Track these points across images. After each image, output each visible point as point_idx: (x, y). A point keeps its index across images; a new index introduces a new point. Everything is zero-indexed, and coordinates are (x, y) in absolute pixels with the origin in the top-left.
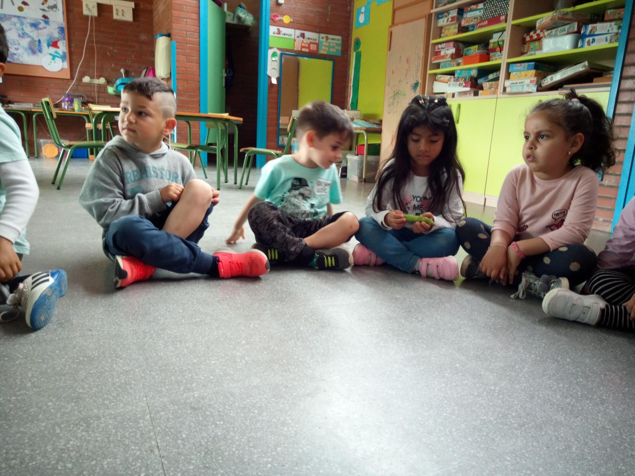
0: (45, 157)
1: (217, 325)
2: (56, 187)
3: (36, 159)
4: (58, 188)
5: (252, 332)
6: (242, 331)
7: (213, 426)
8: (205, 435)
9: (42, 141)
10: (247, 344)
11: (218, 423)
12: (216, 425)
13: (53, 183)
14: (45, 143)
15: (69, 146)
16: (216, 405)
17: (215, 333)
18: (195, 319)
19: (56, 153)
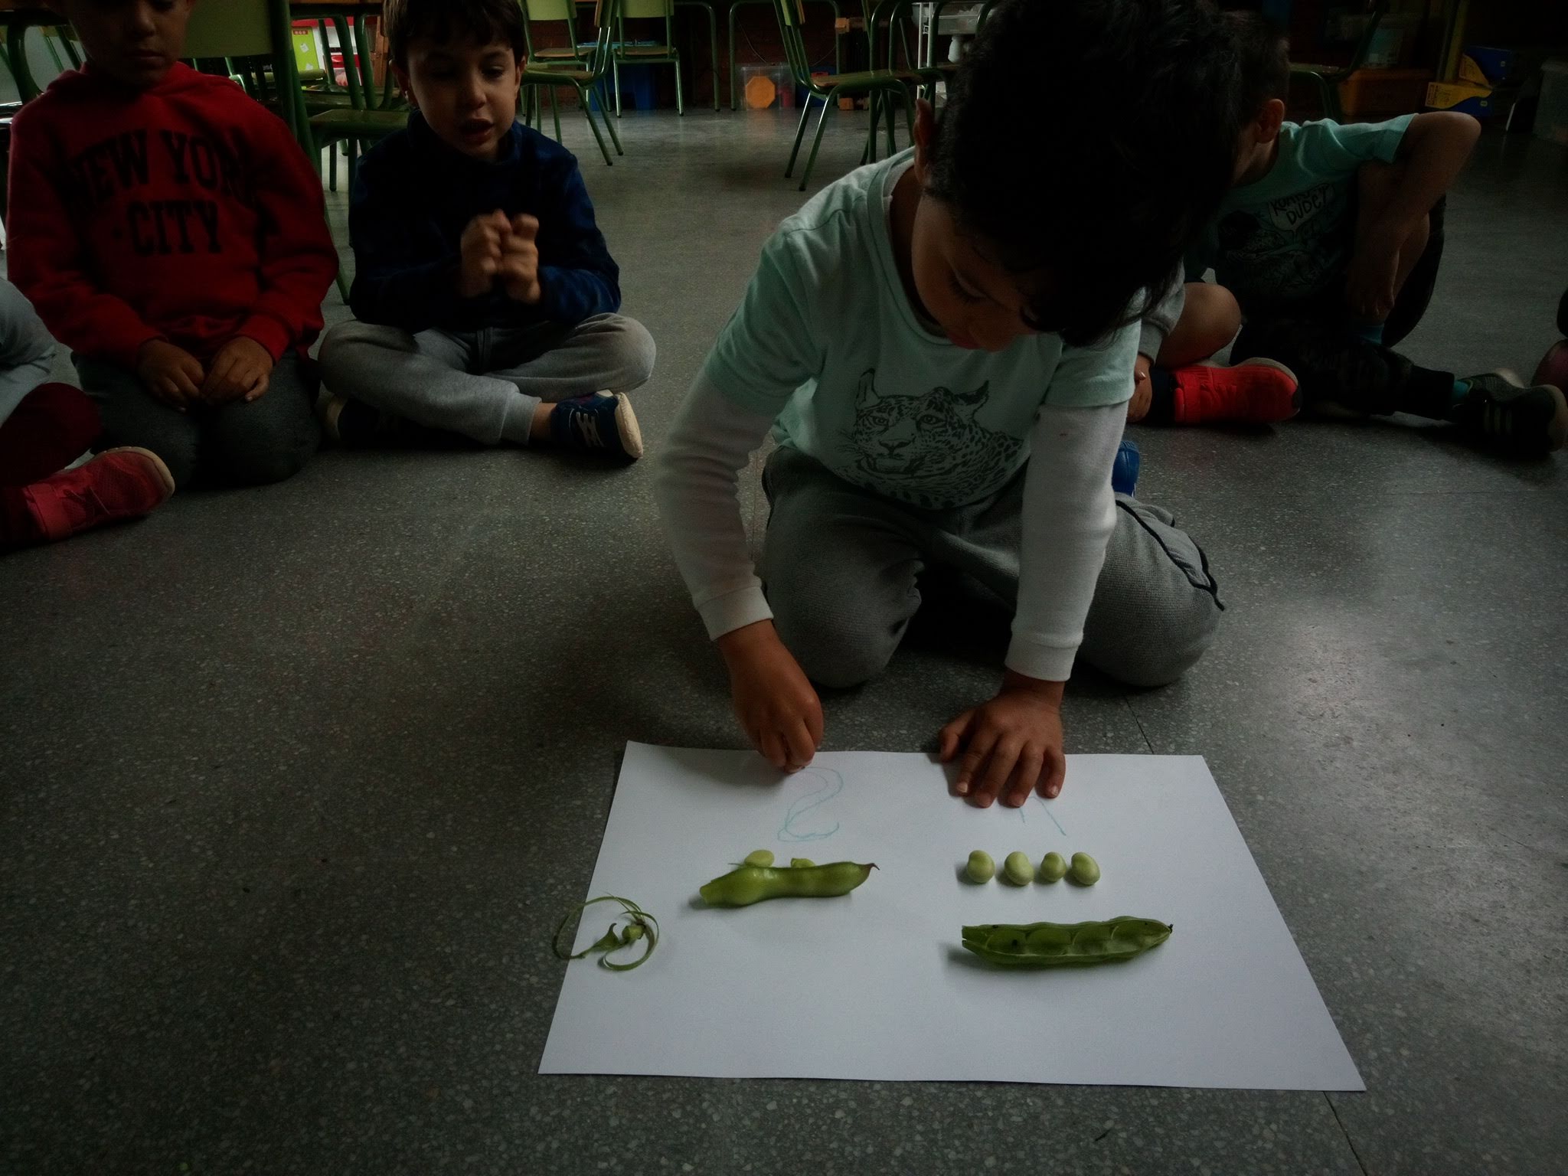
0: (751, 108)
1: (1199, 509)
2: (796, 185)
3: (734, 114)
4: (803, 188)
5: (1279, 531)
6: (1257, 526)
7: (1221, 686)
8: (1209, 698)
9: (744, 69)
10: (1272, 553)
11: (1229, 683)
12: (1226, 686)
13: (788, 175)
14: (751, 74)
15: (826, 90)
16: (1221, 654)
17: (1199, 525)
19: (772, 98)
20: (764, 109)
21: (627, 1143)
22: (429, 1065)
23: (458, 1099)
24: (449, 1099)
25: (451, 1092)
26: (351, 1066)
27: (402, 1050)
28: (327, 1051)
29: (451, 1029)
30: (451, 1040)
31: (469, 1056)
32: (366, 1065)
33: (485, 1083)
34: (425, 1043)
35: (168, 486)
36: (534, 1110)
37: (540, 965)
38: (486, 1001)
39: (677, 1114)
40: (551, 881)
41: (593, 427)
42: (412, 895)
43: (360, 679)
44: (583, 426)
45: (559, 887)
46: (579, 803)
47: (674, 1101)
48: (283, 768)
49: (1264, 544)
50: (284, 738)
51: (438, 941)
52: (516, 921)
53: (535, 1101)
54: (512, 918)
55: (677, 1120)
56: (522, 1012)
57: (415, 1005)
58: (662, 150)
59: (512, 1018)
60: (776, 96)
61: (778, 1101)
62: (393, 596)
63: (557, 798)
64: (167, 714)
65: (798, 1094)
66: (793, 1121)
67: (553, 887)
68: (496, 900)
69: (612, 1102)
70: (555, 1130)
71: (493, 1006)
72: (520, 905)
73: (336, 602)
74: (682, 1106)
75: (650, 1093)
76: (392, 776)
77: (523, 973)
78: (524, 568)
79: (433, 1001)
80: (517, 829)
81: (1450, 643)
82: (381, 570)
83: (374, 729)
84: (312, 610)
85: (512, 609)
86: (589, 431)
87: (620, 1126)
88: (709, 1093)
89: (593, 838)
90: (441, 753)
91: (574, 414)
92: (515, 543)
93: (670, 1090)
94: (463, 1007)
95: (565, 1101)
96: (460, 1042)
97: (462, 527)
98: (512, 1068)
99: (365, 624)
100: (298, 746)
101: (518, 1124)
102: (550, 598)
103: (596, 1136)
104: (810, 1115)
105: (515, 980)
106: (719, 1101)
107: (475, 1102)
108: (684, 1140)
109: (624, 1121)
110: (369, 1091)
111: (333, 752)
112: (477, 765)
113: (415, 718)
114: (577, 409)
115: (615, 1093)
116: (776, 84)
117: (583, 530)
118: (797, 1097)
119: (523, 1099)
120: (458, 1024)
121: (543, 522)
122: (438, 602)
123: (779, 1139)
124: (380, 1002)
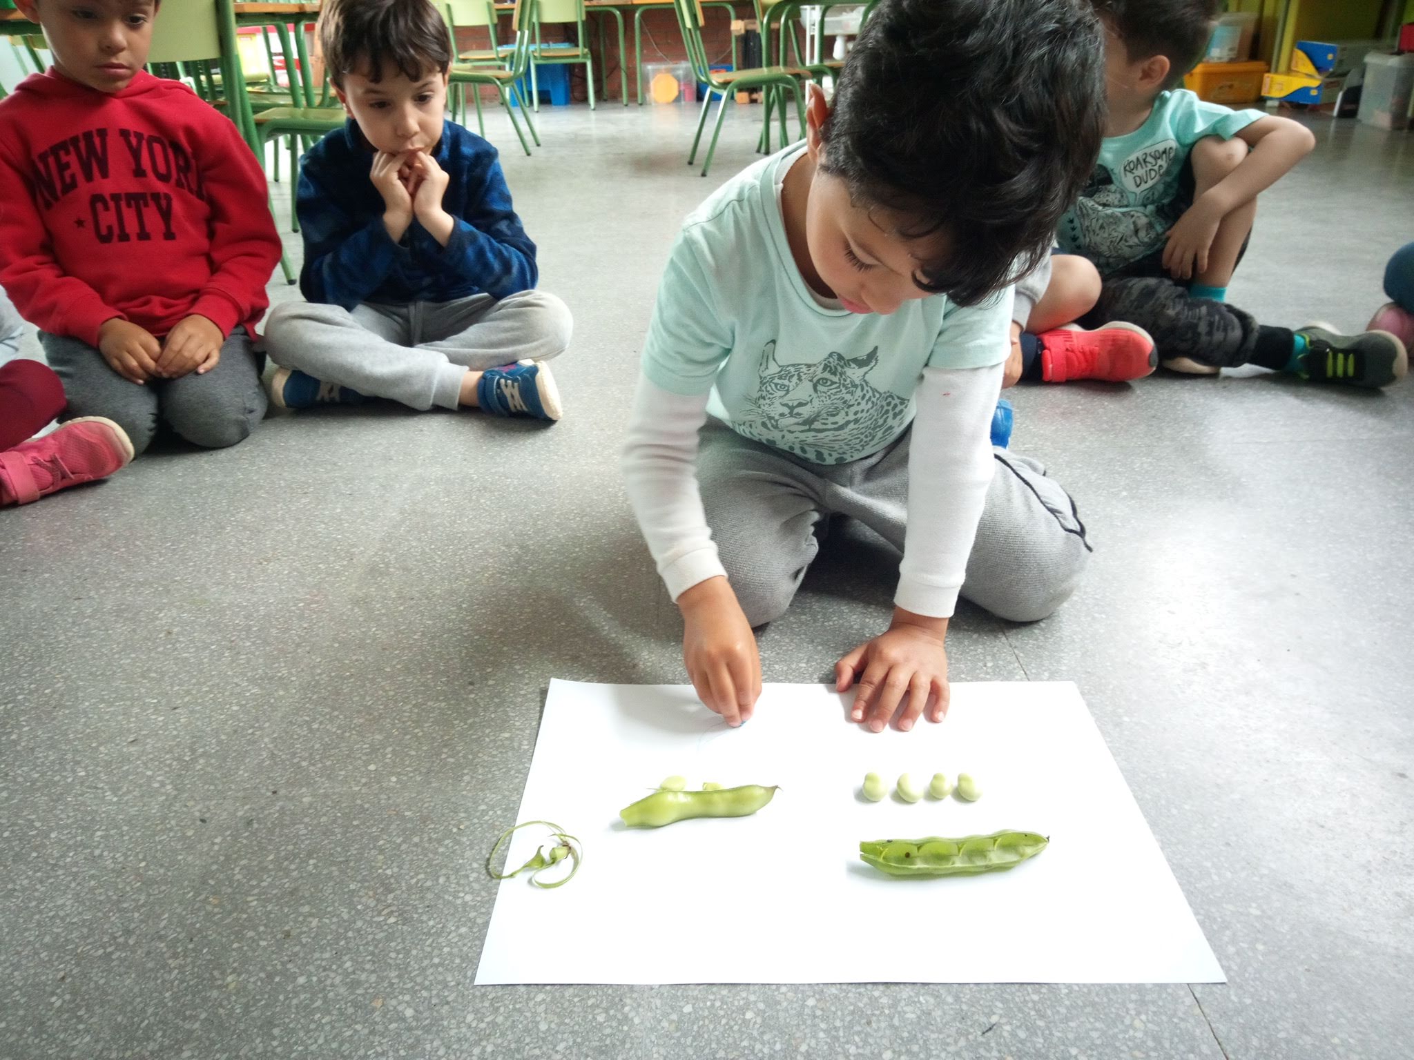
0: (656, 102)
1: (1066, 459)
2: (699, 172)
3: (640, 109)
4: (704, 175)
5: (1139, 478)
6: (1119, 473)
7: (1089, 619)
8: (1078, 629)
9: (650, 67)
10: (1133, 498)
11: (1096, 615)
12: (1094, 618)
13: (690, 163)
14: (656, 71)
15: (725, 85)
16: (1088, 590)
17: (1067, 473)
18: (1024, 444)
19: (675, 93)
20: (668, 104)
21: (555, 1046)
22: (373, 978)
23: (400, 1008)
24: (391, 1008)
25: (394, 1002)
26: (302, 980)
27: (348, 964)
28: (279, 967)
29: (393, 944)
30: (393, 955)
31: (410, 969)
32: (315, 979)
33: (425, 993)
34: (369, 958)
35: (128, 453)
36: (470, 1018)
37: (473, 884)
38: (424, 918)
39: (601, 1018)
40: (483, 807)
41: (516, 393)
42: (355, 823)
43: (305, 625)
44: (507, 392)
45: (491, 813)
46: (507, 735)
47: (598, 1006)
48: (235, 708)
49: (1125, 489)
50: (236, 680)
51: (379, 864)
52: (450, 845)
53: (470, 1009)
54: (447, 842)
55: (601, 1024)
56: (458, 927)
57: (359, 924)
58: (576, 141)
59: (449, 933)
60: (680, 92)
61: (694, 1005)
62: (335, 550)
63: (487, 731)
64: (129, 661)
65: (712, 997)
66: (707, 1022)
67: (484, 813)
68: (432, 826)
69: (542, 1008)
70: (489, 1035)
71: (431, 923)
72: (455, 830)
73: (283, 556)
74: (606, 1011)
75: (576, 1000)
76: (336, 713)
77: (459, 892)
78: (455, 522)
79: (376, 919)
80: (452, 760)
81: (1293, 576)
82: (323, 526)
83: (319, 671)
84: (261, 563)
85: (444, 560)
86: (512, 396)
87: (549, 1029)
88: (631, 998)
89: (521, 767)
90: (380, 692)
91: (498, 383)
92: (446, 499)
93: (594, 996)
94: (404, 925)
95: (498, 1008)
96: (401, 956)
97: (398, 486)
98: (449, 979)
99: (310, 576)
100: (250, 687)
101: (456, 1031)
102: (479, 549)
103: (528, 1040)
104: (723, 1016)
105: (451, 898)
106: (639, 1005)
107: (416, 1011)
108: (608, 1042)
109: (553, 1026)
110: (319, 1003)
111: (281, 693)
112: (414, 702)
113: (357, 660)
114: (502, 377)
115: (544, 1000)
116: (679, 81)
117: (508, 486)
118: (711, 1000)
119: (460, 1007)
120: (399, 940)
121: (471, 479)
122: (376, 554)
123: (694, 1039)
124: (327, 921)
